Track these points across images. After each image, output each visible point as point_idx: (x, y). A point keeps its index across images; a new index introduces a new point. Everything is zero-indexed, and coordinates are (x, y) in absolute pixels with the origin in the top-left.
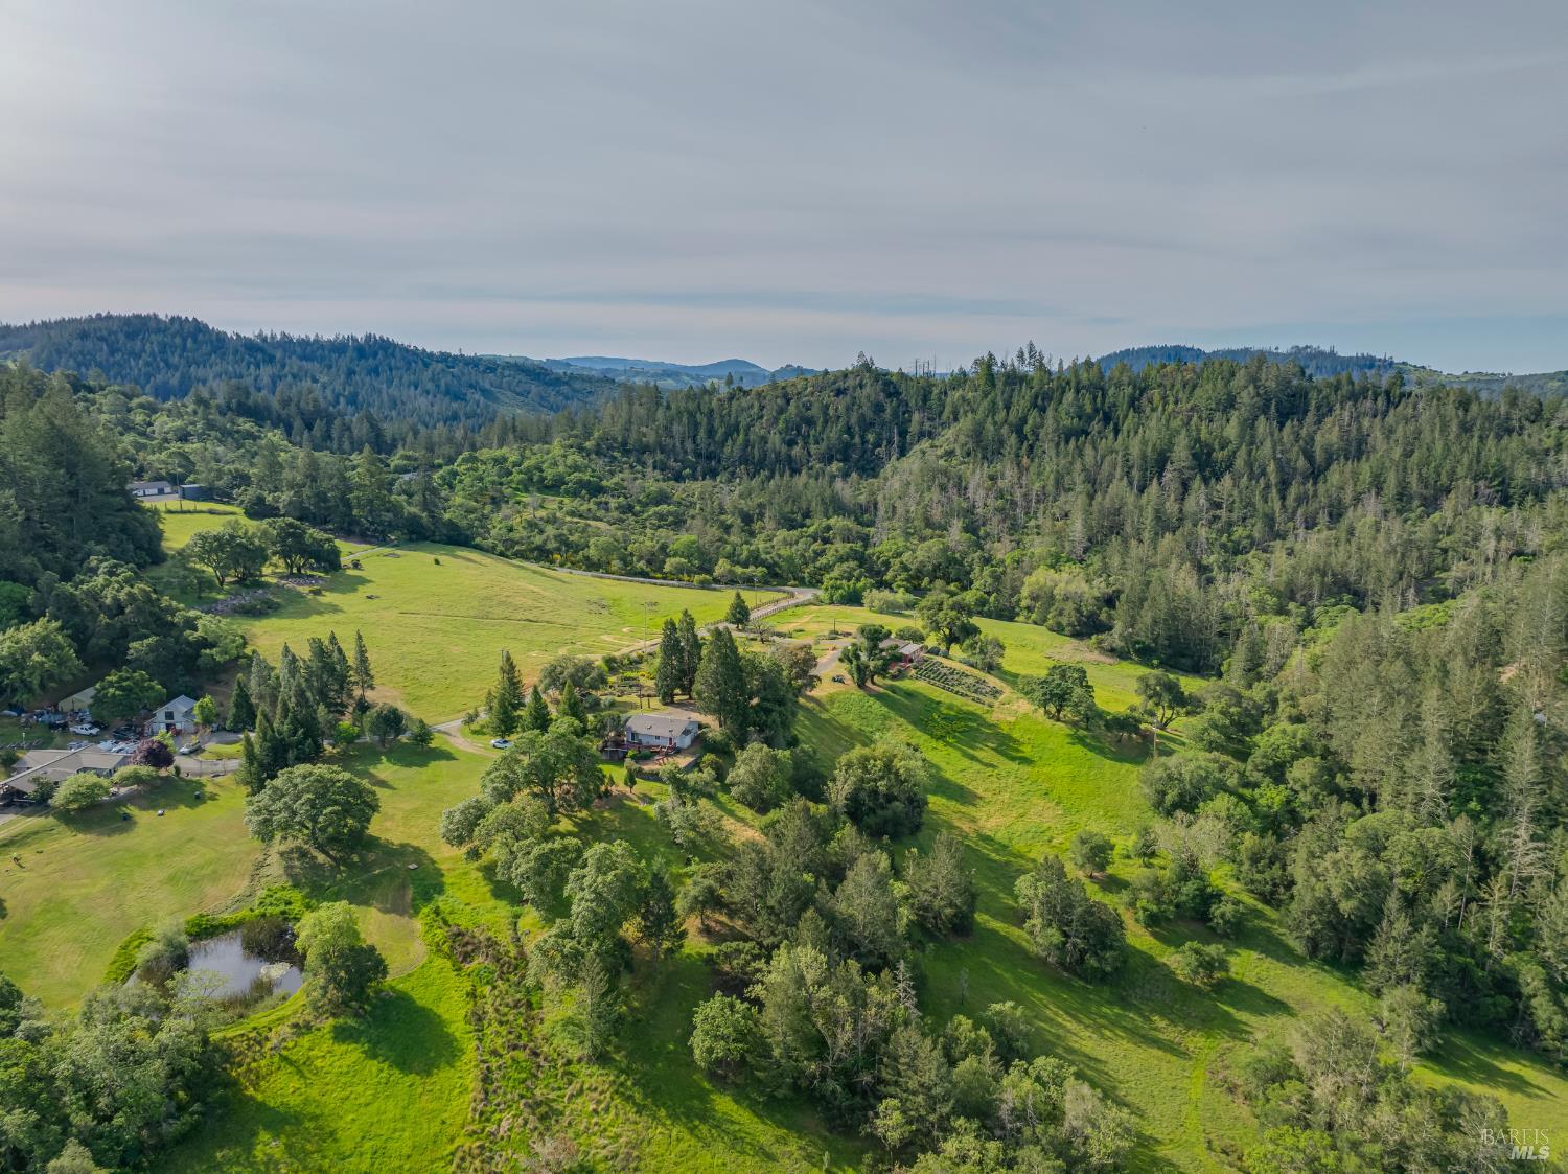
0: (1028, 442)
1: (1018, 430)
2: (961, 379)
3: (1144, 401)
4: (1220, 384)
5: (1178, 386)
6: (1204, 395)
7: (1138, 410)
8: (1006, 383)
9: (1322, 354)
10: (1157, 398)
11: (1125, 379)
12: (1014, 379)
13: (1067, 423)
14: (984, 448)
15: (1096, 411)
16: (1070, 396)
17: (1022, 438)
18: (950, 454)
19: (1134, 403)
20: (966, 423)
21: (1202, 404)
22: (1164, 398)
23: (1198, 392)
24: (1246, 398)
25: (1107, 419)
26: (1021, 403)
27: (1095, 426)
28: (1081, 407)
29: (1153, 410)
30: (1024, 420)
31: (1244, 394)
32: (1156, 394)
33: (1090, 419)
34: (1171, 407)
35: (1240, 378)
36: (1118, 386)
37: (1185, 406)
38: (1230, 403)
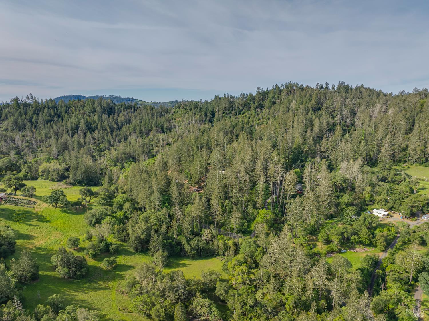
0: (34, 125)
1: (30, 121)
2: (7, 106)
3: (70, 111)
4: (91, 106)
5: (79, 106)
6: (87, 108)
7: (68, 114)
8: (24, 107)
9: (117, 97)
10: (73, 110)
11: (63, 105)
12: (26, 105)
13: (47, 118)
14: (19, 127)
15: (55, 114)
16: (46, 110)
17: (32, 124)
18: (6, 130)
19: (67, 111)
20: (11, 119)
21: (87, 111)
22: (76, 110)
23: (85, 108)
24: (98, 109)
25: (59, 116)
26: (30, 113)
27: (56, 119)
28: (50, 113)
29: (73, 113)
30: (32, 118)
31: (98, 108)
32: (73, 109)
33: (54, 117)
34: (78, 112)
35: (96, 104)
36: (61, 107)
37: (82, 112)
38: (94, 111)
